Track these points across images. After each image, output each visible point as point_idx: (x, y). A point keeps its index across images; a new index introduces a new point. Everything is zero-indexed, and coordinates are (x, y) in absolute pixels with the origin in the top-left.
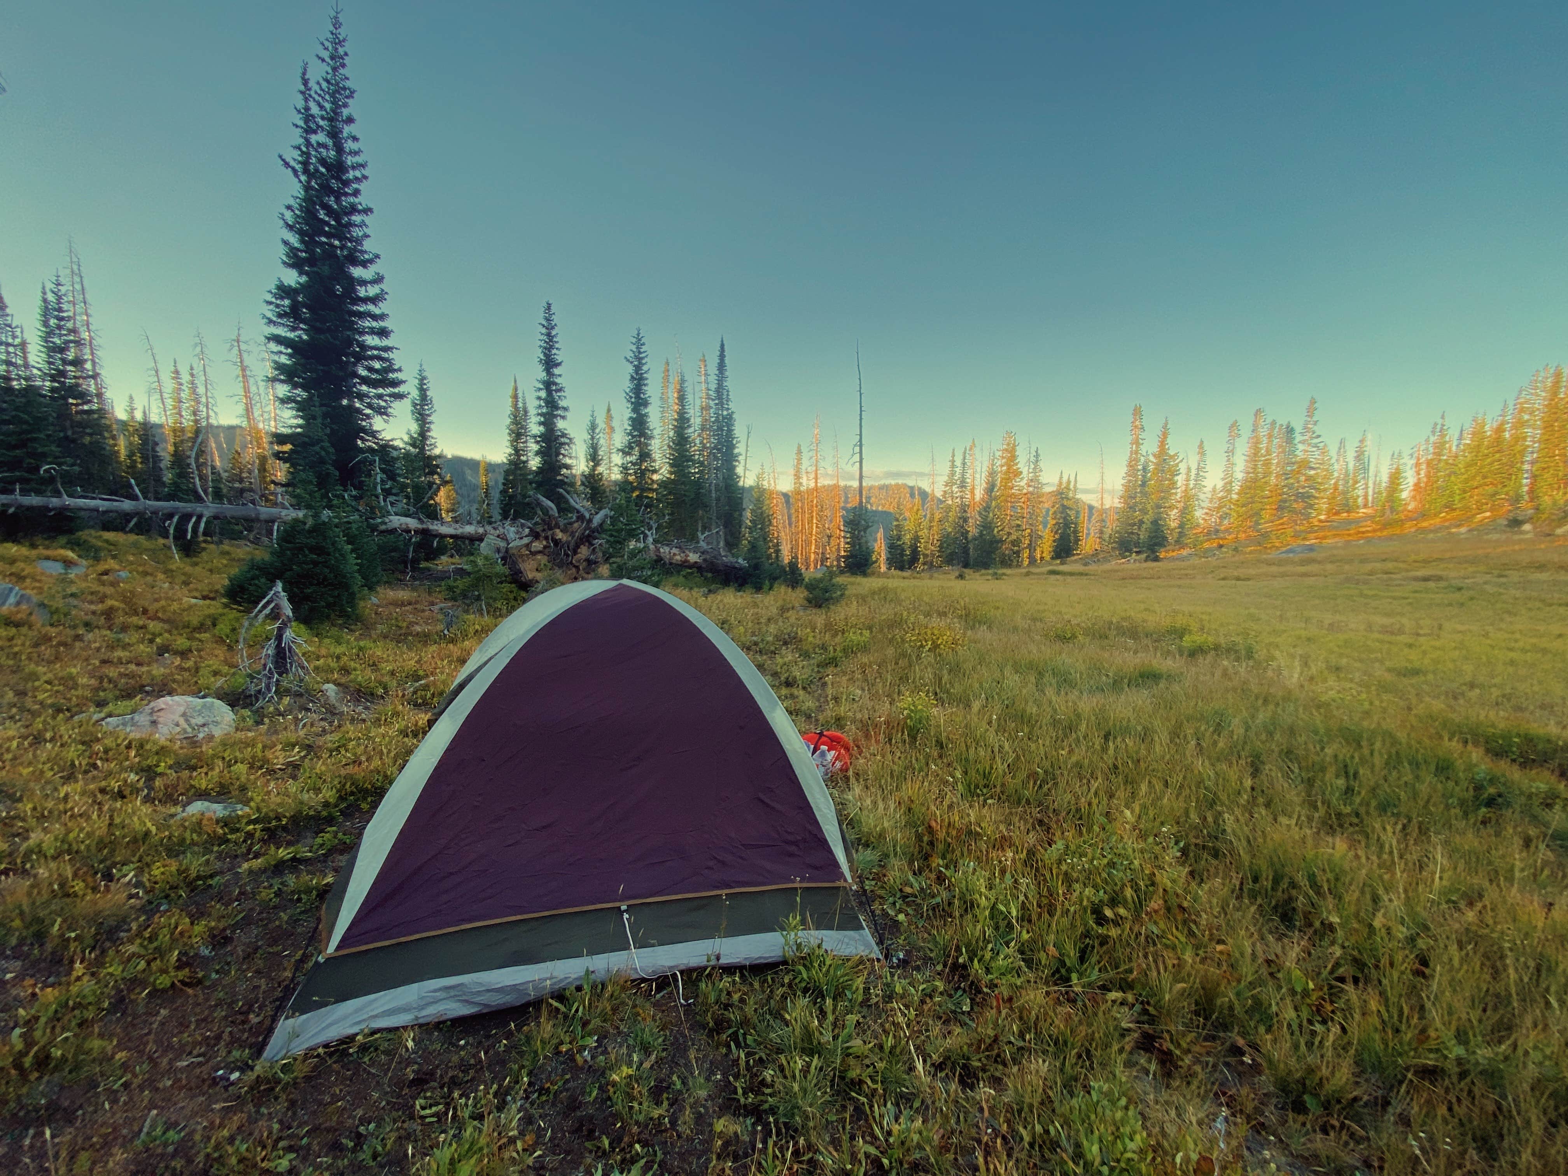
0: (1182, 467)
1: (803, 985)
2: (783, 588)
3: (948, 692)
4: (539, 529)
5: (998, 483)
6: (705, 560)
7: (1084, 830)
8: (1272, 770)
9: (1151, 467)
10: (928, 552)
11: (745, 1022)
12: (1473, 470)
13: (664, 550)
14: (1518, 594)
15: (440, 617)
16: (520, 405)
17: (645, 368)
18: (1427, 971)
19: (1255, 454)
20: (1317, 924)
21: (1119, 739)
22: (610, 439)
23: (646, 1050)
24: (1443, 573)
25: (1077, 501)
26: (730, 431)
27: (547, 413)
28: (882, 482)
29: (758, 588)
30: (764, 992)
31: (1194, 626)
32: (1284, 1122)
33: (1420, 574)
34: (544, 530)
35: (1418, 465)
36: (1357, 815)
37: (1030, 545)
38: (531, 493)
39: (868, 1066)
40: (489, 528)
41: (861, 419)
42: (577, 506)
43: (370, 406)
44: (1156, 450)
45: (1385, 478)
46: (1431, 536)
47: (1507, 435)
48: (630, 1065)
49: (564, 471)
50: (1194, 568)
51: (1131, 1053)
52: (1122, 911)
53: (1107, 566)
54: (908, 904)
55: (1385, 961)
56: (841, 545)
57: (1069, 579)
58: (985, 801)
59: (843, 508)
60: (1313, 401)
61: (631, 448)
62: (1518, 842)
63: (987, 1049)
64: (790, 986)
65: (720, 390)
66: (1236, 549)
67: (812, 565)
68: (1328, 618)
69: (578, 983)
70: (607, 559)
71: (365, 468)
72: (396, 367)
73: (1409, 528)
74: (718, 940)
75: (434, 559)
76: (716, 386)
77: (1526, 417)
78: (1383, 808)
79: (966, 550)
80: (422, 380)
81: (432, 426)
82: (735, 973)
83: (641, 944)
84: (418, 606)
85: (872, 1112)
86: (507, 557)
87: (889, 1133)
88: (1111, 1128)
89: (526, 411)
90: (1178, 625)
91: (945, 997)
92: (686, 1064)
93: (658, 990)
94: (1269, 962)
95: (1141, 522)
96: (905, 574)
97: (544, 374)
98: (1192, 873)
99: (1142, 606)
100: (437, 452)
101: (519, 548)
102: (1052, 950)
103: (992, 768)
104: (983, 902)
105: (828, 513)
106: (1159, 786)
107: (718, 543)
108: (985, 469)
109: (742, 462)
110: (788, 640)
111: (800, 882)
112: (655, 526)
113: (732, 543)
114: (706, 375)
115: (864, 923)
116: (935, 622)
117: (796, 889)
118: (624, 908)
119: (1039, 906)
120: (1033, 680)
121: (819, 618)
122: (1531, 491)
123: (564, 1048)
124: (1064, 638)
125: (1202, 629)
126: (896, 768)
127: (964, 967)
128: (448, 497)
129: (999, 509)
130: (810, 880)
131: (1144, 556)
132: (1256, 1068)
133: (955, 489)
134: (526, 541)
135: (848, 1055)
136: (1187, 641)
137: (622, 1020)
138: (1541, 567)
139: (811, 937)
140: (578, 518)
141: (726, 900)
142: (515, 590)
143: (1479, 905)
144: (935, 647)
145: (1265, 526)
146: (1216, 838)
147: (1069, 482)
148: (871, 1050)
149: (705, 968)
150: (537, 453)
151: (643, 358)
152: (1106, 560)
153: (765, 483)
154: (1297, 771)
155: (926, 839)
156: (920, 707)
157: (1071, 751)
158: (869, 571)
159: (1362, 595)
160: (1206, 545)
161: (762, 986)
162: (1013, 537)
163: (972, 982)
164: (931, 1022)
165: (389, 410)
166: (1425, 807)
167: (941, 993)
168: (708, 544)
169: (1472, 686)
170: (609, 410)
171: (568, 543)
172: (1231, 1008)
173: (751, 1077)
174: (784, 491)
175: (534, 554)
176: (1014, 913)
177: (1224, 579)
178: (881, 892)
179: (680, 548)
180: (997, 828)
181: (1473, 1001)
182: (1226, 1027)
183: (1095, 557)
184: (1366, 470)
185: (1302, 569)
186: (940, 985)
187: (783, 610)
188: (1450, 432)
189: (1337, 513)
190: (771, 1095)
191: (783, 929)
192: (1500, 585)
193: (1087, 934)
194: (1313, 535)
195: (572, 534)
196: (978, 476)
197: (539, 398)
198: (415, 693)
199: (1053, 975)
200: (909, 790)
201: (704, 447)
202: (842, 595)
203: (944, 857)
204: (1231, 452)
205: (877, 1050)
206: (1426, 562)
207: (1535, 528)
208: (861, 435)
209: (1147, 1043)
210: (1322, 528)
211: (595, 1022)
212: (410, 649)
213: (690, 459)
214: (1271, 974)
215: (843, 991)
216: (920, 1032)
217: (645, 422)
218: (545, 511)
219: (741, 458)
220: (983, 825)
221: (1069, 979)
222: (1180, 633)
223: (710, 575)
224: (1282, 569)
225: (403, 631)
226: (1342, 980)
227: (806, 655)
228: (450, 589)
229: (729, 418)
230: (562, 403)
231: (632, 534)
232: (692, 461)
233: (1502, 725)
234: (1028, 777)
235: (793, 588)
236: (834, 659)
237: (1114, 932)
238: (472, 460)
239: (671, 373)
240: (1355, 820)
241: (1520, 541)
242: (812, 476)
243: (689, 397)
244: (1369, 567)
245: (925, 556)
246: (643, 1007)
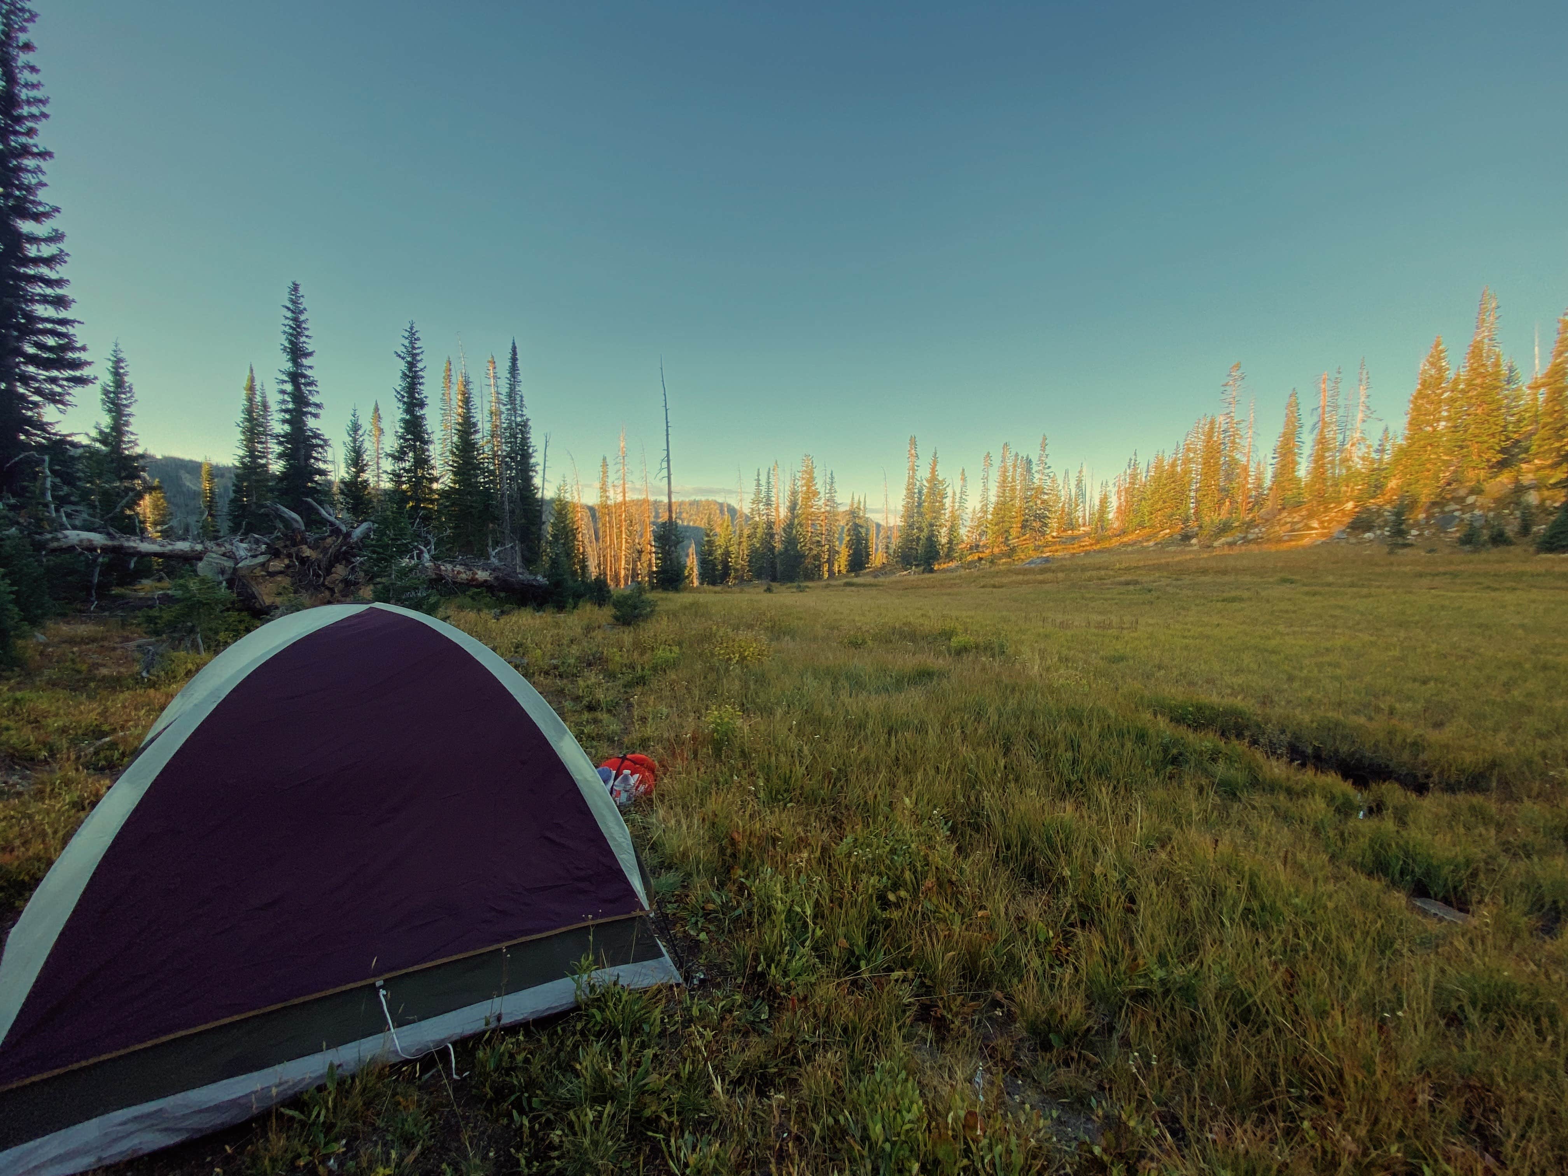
0: (949, 491)
1: (597, 1028)
2: (588, 607)
3: (754, 702)
4: (279, 545)
5: (800, 502)
6: (496, 578)
7: (871, 821)
8: (1019, 749)
9: (925, 491)
10: (738, 567)
11: (531, 1084)
12: (1157, 497)
13: (446, 568)
14: (1189, 593)
15: (137, 655)
16: (258, 399)
17: (420, 365)
18: (1134, 907)
19: (1004, 481)
20: (1054, 879)
21: (900, 734)
22: (378, 442)
23: (408, 1141)
24: (1140, 579)
25: (867, 520)
26: (525, 439)
27: (294, 410)
28: (692, 498)
29: (561, 607)
30: (552, 1045)
31: (960, 628)
32: (1035, 1063)
33: (1123, 579)
34: (286, 546)
35: (1119, 492)
36: (1082, 781)
37: (829, 559)
38: (268, 503)
39: (665, 1100)
40: (209, 544)
41: (667, 435)
42: (332, 519)
43: (38, 392)
44: (929, 476)
45: (1097, 502)
46: (1130, 549)
47: (1179, 469)
48: (387, 1163)
49: (317, 478)
50: (960, 577)
51: (911, 1026)
52: (903, 893)
53: (893, 578)
54: (710, 922)
55: (1103, 903)
56: (651, 560)
57: (862, 589)
58: (785, 805)
59: (654, 523)
60: (1045, 439)
61: (405, 453)
62: (1193, 792)
63: (783, 1054)
64: (582, 1033)
65: (512, 394)
66: (992, 562)
67: (623, 582)
68: (1060, 618)
69: (319, 1082)
70: (371, 579)
71: (29, 468)
72: (78, 345)
73: (1115, 542)
74: (497, 1000)
75: (130, 584)
76: (507, 390)
77: (1192, 455)
78: (1099, 773)
79: (773, 565)
80: (118, 362)
81: (131, 420)
82: (518, 1032)
83: (400, 1023)
84: (106, 644)
85: (668, 1146)
86: (234, 579)
87: (686, 1165)
88: (893, 1104)
89: (265, 406)
90: (947, 628)
91: (745, 1009)
92: (457, 1149)
93: (423, 1071)
94: (1018, 919)
95: (918, 539)
96: (718, 588)
97: (290, 364)
98: (959, 848)
99: (921, 612)
100: (139, 450)
101: (251, 568)
102: (843, 942)
103: (791, 772)
104: (779, 907)
105: (637, 527)
106: (932, 772)
107: (513, 559)
108: (787, 488)
109: (541, 473)
110: (593, 661)
111: (592, 919)
112: (433, 541)
113: (530, 560)
114: (495, 377)
115: (664, 950)
116: (744, 635)
117: (588, 927)
118: (379, 983)
119: (832, 901)
120: (829, 684)
121: (627, 636)
122: (1196, 513)
123: (302, 1163)
124: (856, 644)
125: (966, 630)
126: (699, 783)
127: (763, 975)
128: (156, 507)
129: (801, 526)
130: (602, 916)
131: (922, 568)
132: (1010, 1017)
133: (761, 506)
134: (261, 559)
135: (643, 1093)
136: (954, 642)
137: (378, 1114)
138: (1204, 572)
139: (604, 976)
140: (332, 531)
141: (506, 953)
142: (247, 619)
143: (1169, 848)
144: (743, 658)
145: (1013, 542)
146: (978, 814)
147: (859, 502)
148: (668, 1082)
149: (484, 1032)
150: (280, 456)
151: (417, 354)
152: (892, 572)
153: (567, 495)
154: (1037, 748)
155: (729, 851)
156: (726, 720)
157: (860, 748)
158: (681, 586)
159: (1083, 598)
160: (969, 558)
161: (550, 1039)
162: (815, 552)
163: (771, 988)
164: (729, 1038)
165: (67, 397)
166: (1129, 769)
167: (741, 1006)
168: (500, 560)
169: (1160, 668)
170: (377, 409)
171: (319, 561)
172: (991, 966)
173: (536, 1144)
174: (590, 504)
175: (272, 574)
176: (809, 912)
177: (983, 587)
178: (684, 914)
179: (466, 565)
180: (795, 830)
181: (1169, 929)
182: (987, 985)
183: (883, 570)
184: (1084, 496)
185: (1040, 577)
186: (738, 998)
187: (588, 629)
188: (1140, 466)
189: (1065, 530)
190: (558, 1158)
191: (574, 973)
192: (1176, 587)
193: (873, 921)
194: (1047, 549)
195: (325, 550)
196: (781, 495)
197: (283, 392)
198: (96, 753)
199: (844, 965)
200: (712, 805)
201: (495, 455)
202: (652, 611)
203: (745, 868)
204: (986, 479)
205: (673, 1079)
206: (1127, 569)
207: (1200, 541)
208: (668, 450)
209: (925, 1014)
210: (1054, 543)
211: (342, 1124)
212: (90, 698)
213: (477, 467)
214: (1021, 930)
215: (641, 1026)
216: (719, 1051)
217: (421, 426)
218: (286, 522)
219: (539, 468)
220: (782, 829)
221: (859, 967)
222: (948, 635)
223: (502, 595)
224: (1026, 578)
225: (83, 676)
226: (1072, 925)
227: (611, 676)
228: (150, 620)
229: (524, 426)
230: (313, 399)
231: (404, 551)
232: (480, 469)
233: (1180, 698)
234: (824, 777)
235: (600, 606)
236: (643, 677)
237: (896, 915)
238: (191, 461)
239: (453, 372)
240: (1080, 786)
241: (1190, 552)
242: (620, 490)
243: (476, 401)
244: (1088, 574)
245: (736, 570)
246: (405, 1096)
